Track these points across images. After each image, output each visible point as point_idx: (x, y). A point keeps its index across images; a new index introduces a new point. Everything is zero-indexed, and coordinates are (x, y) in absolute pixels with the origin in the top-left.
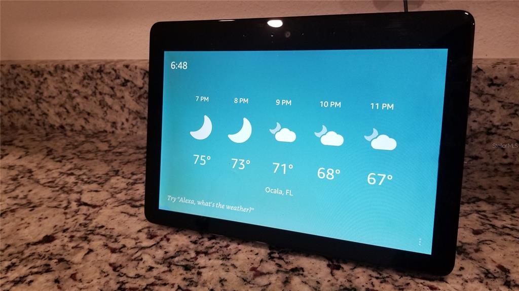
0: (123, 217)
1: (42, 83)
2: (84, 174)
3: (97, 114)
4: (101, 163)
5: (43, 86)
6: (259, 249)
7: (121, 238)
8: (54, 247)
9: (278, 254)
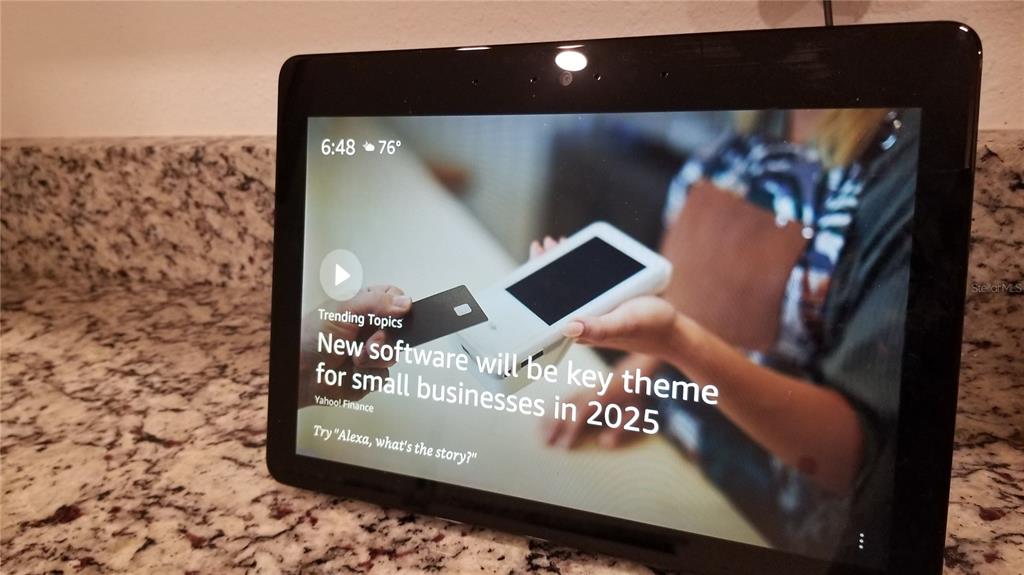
0: (227, 468)
1: (82, 184)
2: (156, 373)
3: (190, 248)
4: (193, 349)
5: (86, 190)
6: (507, 546)
7: (215, 514)
8: (75, 533)
9: (548, 558)
